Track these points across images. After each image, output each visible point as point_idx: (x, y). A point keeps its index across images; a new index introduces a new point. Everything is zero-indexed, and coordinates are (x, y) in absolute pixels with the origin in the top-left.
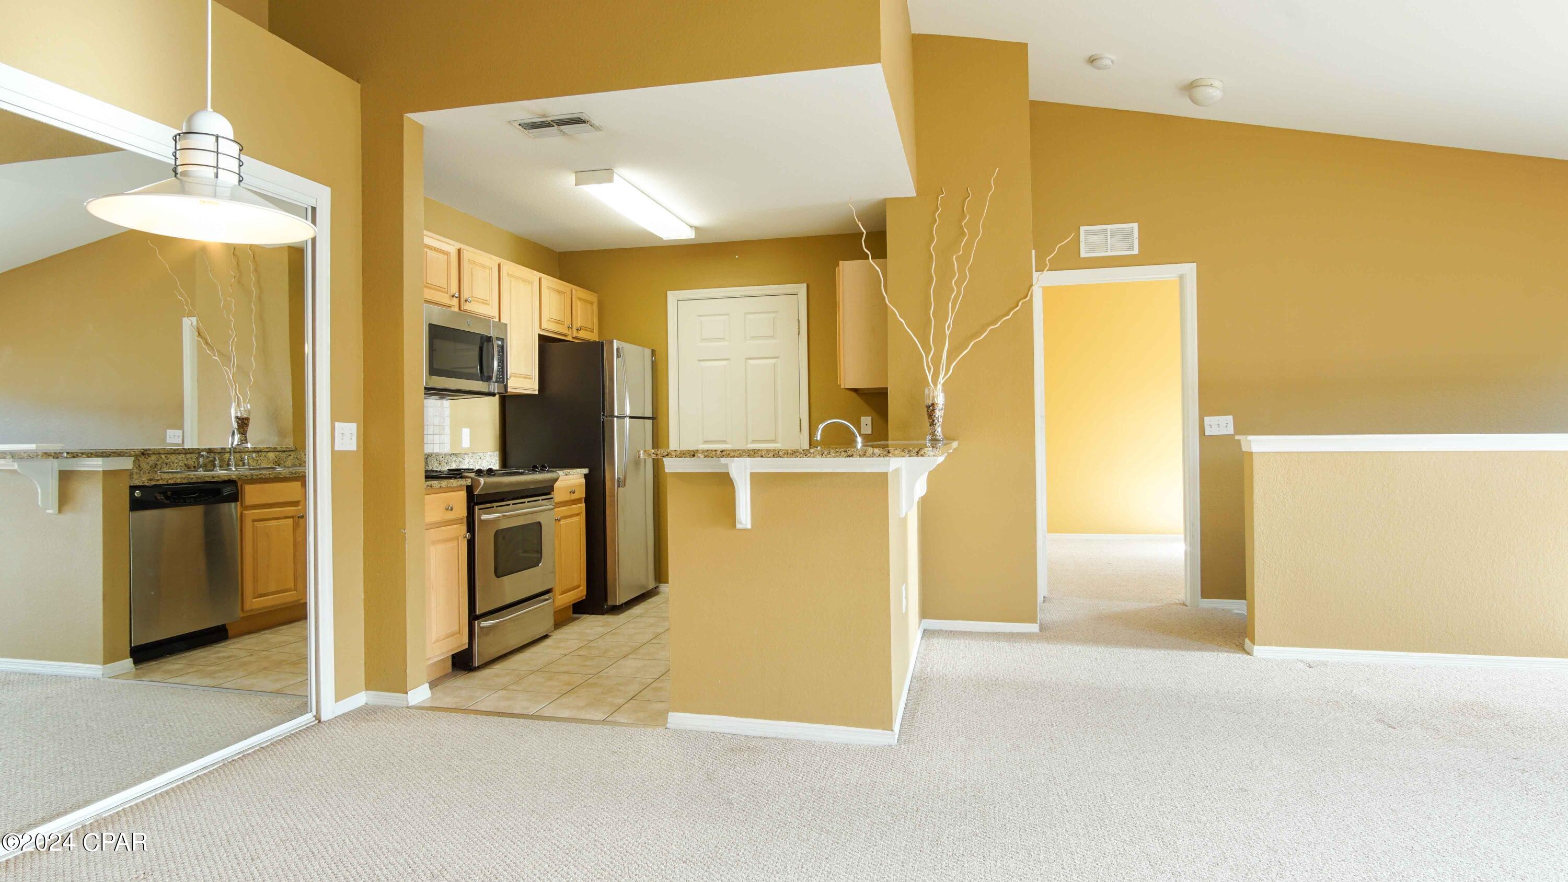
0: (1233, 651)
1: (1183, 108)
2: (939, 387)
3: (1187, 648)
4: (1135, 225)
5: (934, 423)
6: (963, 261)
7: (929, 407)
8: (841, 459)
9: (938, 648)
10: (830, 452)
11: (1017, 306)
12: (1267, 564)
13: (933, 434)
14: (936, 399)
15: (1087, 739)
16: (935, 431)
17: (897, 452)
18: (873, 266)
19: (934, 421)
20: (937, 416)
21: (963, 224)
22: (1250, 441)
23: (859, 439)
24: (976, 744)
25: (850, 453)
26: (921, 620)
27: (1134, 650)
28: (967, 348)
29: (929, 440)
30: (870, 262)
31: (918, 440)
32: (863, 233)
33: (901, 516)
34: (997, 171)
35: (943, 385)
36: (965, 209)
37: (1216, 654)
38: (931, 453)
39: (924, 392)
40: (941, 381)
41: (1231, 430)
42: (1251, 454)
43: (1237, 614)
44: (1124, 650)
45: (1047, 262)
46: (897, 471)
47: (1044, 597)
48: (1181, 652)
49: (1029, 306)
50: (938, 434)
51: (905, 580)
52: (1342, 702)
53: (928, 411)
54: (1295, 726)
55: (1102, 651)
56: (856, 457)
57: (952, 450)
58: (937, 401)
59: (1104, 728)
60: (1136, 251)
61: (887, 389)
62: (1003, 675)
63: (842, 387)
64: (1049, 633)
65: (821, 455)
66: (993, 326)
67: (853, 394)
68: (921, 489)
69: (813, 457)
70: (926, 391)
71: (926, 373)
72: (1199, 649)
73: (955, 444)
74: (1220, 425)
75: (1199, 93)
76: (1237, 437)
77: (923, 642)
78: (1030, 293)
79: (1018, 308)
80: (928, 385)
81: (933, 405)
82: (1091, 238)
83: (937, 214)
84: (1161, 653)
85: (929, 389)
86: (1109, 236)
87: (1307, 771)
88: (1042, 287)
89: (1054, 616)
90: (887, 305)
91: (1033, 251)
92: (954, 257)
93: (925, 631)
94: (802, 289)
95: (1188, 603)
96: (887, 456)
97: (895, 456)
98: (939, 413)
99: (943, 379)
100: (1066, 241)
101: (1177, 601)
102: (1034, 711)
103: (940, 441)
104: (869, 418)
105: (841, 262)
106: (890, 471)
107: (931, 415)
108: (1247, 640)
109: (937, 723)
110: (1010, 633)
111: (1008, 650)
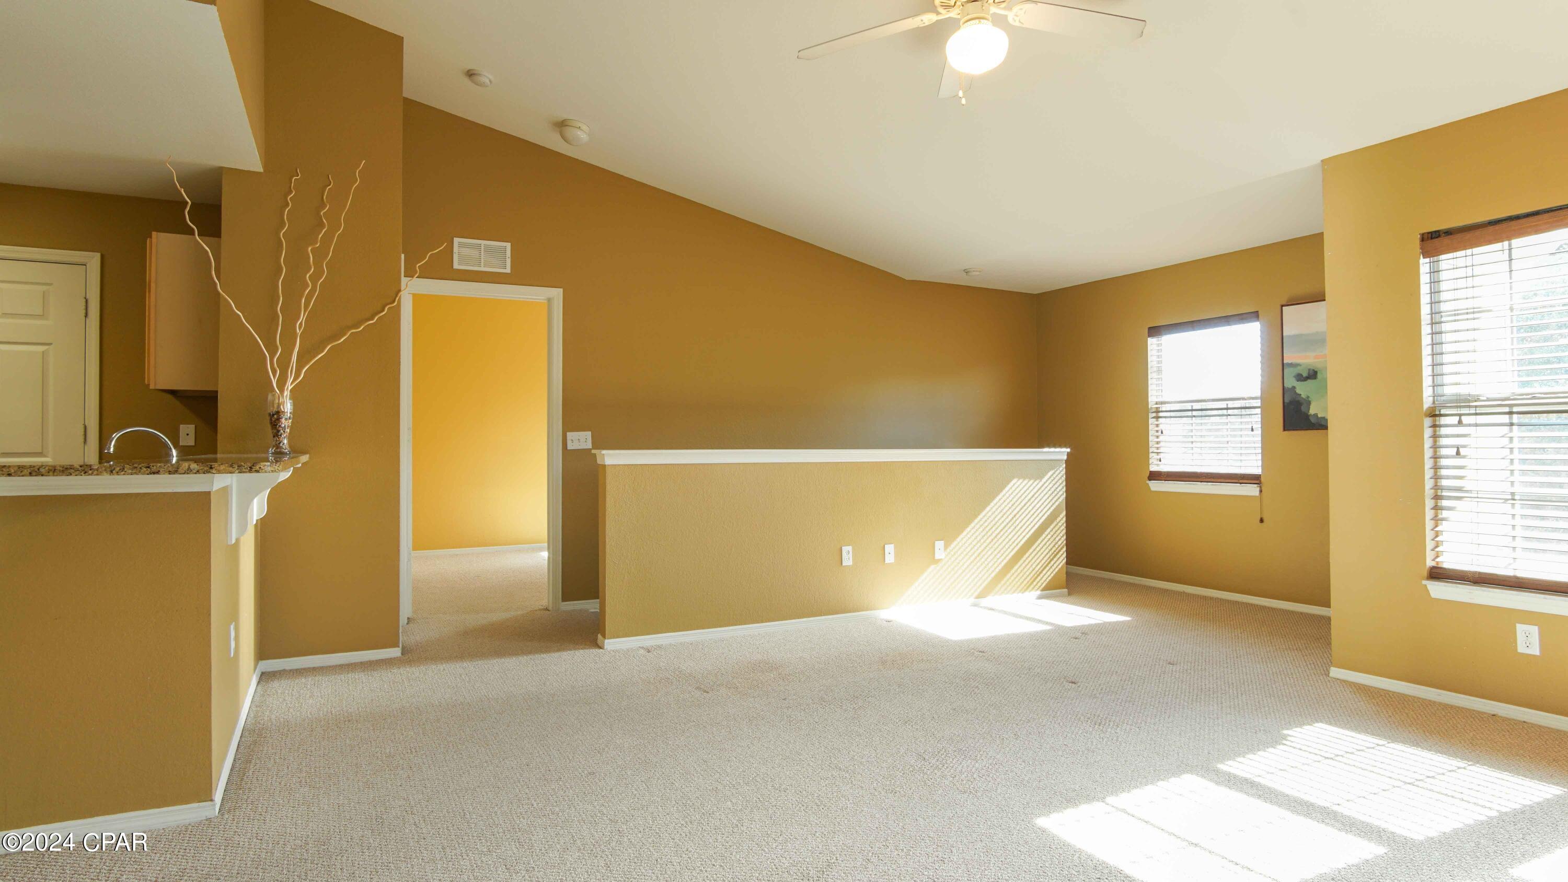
0: (587, 647)
1: (553, 142)
2: (287, 393)
3: (547, 650)
4: (508, 245)
5: (279, 434)
6: (320, 255)
7: (273, 415)
8: (140, 476)
9: (280, 691)
10: (124, 469)
11: (383, 310)
12: (616, 565)
13: (278, 446)
14: (282, 407)
15: (447, 758)
16: (279, 443)
17: (222, 467)
18: (201, 244)
19: (279, 431)
20: (283, 426)
21: (322, 213)
22: (604, 454)
23: (174, 452)
24: (322, 792)
25: (154, 469)
26: (258, 663)
27: (498, 660)
28: (323, 352)
29: (272, 453)
30: (195, 238)
31: (256, 453)
32: (187, 203)
33: (229, 543)
34: (363, 163)
35: (291, 391)
36: (325, 197)
37: (573, 652)
38: (270, 469)
39: (267, 398)
40: (289, 386)
41: (589, 445)
42: (604, 466)
43: (592, 612)
44: (489, 661)
45: (418, 269)
46: (225, 491)
47: (408, 618)
48: (542, 655)
49: (396, 315)
50: (284, 447)
51: (234, 616)
52: (671, 678)
53: (271, 420)
54: (635, 706)
55: (467, 666)
56: (164, 474)
57: (300, 465)
58: (284, 409)
59: (466, 743)
60: (508, 270)
61: (217, 392)
62: (358, 709)
63: (152, 387)
64: (411, 656)
65: (109, 472)
66: (355, 329)
67: (170, 397)
68: (258, 509)
69: (97, 475)
70: (270, 397)
71: (269, 376)
72: (559, 650)
73: (305, 458)
74: (581, 440)
75: (569, 132)
76: (593, 451)
77: (260, 687)
78: (397, 299)
79: (384, 313)
80: (273, 390)
81: (278, 413)
82: (466, 251)
83: (290, 197)
84: (524, 659)
85: (274, 395)
86: (482, 251)
87: (643, 744)
88: (412, 294)
89: (418, 636)
90: (219, 294)
91: (403, 256)
92: (310, 249)
93: (263, 674)
94: (94, 260)
95: (550, 608)
96: (209, 472)
97: (219, 472)
98: (285, 423)
99: (291, 384)
100: (438, 250)
101: (540, 607)
102: (392, 741)
103: (287, 454)
104: (192, 427)
105: (154, 234)
106: (214, 490)
107: (274, 425)
108: (600, 636)
109: (274, 779)
110: (367, 662)
111: (364, 681)
